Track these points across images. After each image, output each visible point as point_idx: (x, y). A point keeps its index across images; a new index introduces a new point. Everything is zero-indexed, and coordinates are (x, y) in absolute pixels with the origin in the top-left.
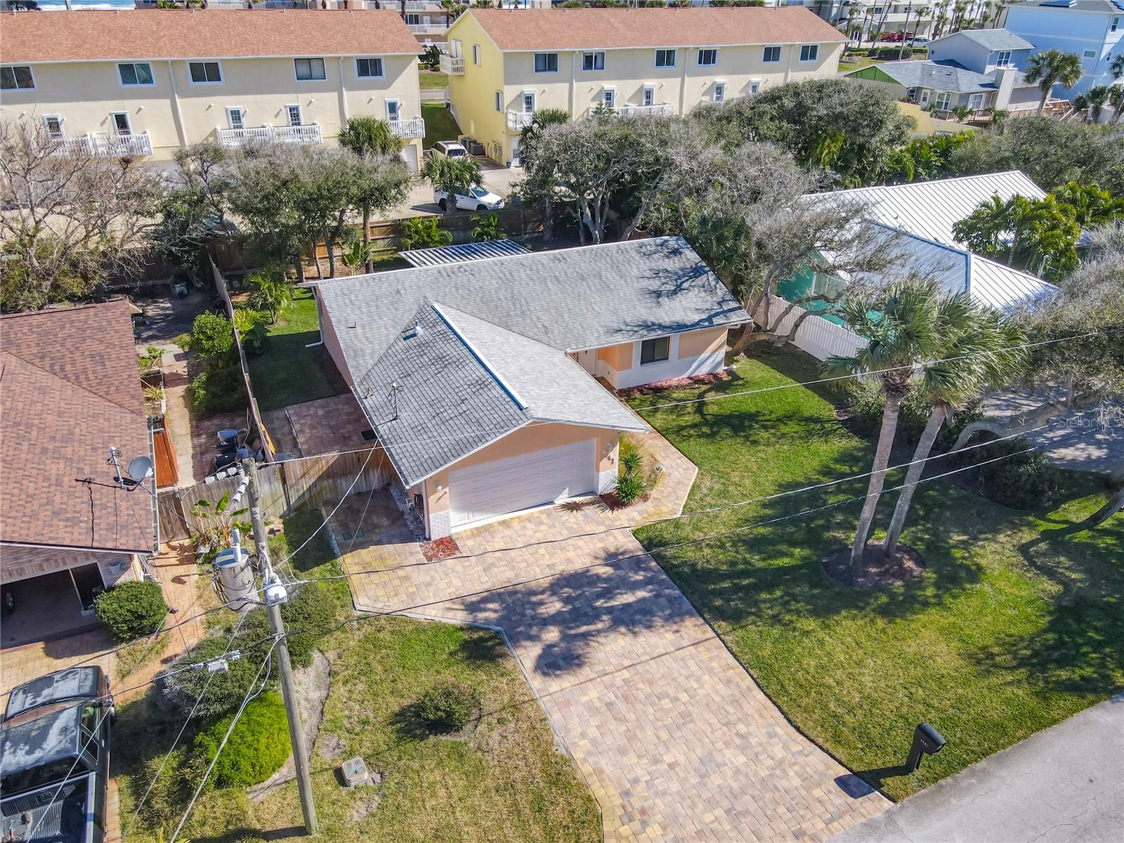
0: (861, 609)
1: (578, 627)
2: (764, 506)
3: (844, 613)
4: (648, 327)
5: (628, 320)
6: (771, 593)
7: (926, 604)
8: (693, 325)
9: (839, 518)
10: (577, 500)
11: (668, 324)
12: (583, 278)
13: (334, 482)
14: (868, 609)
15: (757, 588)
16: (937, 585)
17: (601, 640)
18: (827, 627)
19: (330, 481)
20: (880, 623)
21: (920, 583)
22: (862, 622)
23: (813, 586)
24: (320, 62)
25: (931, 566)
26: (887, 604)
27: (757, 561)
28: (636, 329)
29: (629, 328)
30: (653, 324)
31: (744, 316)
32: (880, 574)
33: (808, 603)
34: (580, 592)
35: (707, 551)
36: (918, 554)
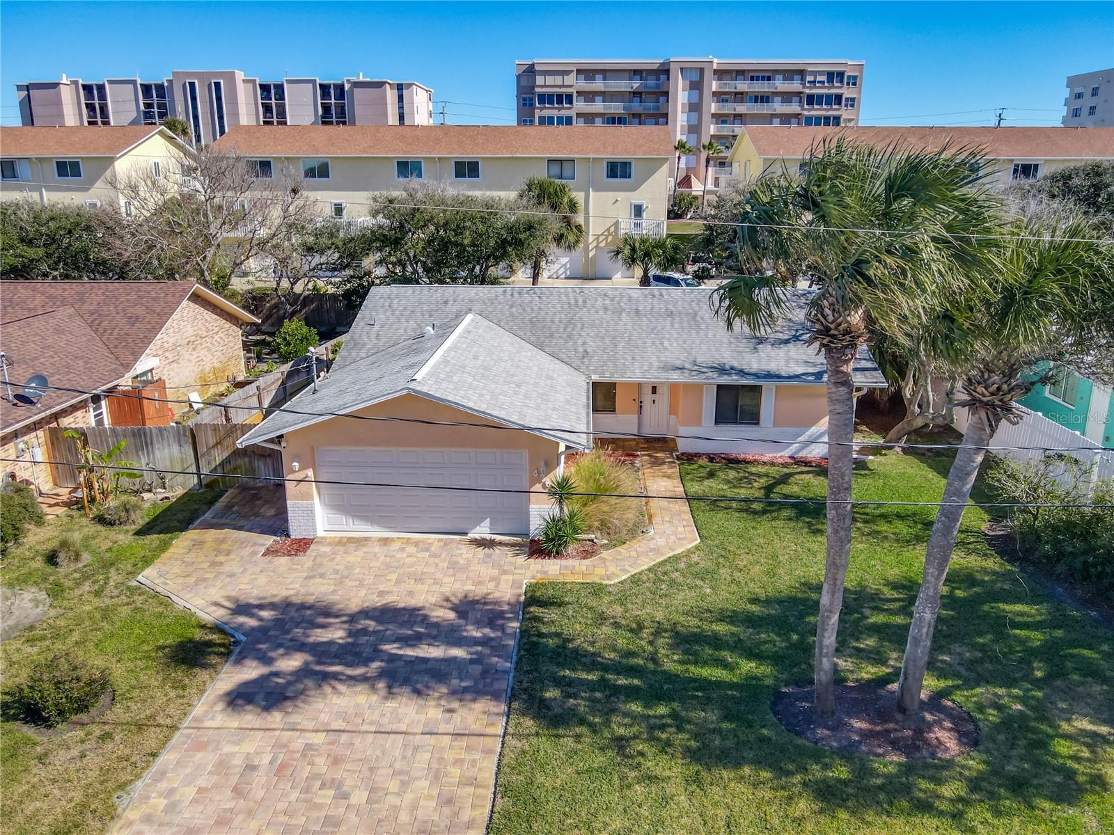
0: (781, 772)
1: (332, 664)
2: (755, 600)
3: (747, 770)
4: (722, 370)
5: (699, 361)
6: (647, 706)
7: (924, 807)
8: (789, 377)
9: (870, 642)
10: (498, 538)
11: (753, 371)
12: (671, 314)
13: (250, 462)
14: (797, 779)
15: (632, 693)
16: (975, 784)
17: (342, 688)
18: (698, 781)
19: (247, 460)
20: (803, 806)
21: (939, 770)
22: (767, 794)
23: (726, 718)
24: (572, 163)
25: (987, 751)
26: (845, 783)
27: (671, 663)
28: (704, 370)
29: (696, 368)
30: (732, 368)
31: (876, 377)
32: (866, 735)
33: (696, 736)
34: (380, 628)
35: (607, 630)
36: (977, 726)
